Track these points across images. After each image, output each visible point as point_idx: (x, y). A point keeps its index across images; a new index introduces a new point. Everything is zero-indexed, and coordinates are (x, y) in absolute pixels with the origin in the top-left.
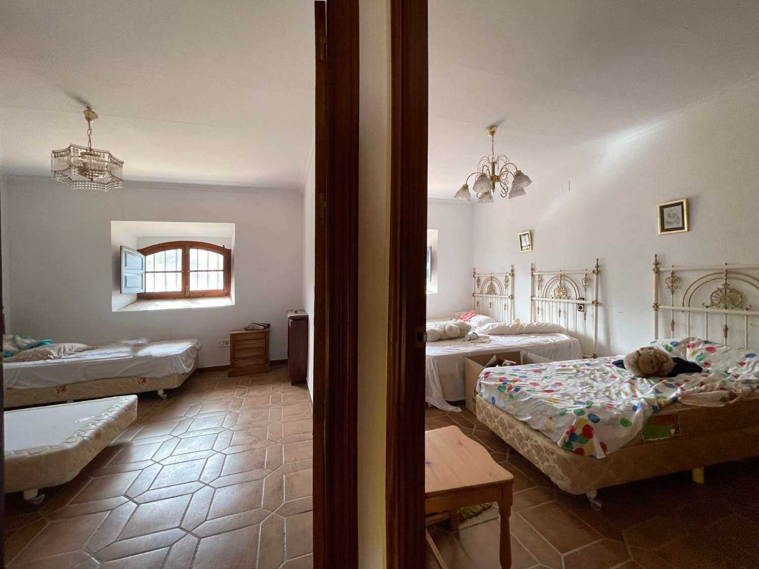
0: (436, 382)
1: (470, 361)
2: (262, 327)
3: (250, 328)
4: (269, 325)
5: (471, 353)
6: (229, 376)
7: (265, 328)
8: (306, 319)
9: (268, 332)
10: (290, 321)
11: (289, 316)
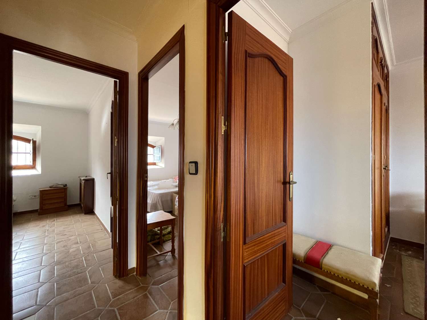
0: (160, 204)
1: (174, 194)
2: (63, 186)
3: (53, 187)
4: (66, 185)
5: (175, 191)
6: (39, 215)
7: (64, 186)
8: (93, 180)
9: (66, 189)
10: (83, 181)
11: (82, 179)
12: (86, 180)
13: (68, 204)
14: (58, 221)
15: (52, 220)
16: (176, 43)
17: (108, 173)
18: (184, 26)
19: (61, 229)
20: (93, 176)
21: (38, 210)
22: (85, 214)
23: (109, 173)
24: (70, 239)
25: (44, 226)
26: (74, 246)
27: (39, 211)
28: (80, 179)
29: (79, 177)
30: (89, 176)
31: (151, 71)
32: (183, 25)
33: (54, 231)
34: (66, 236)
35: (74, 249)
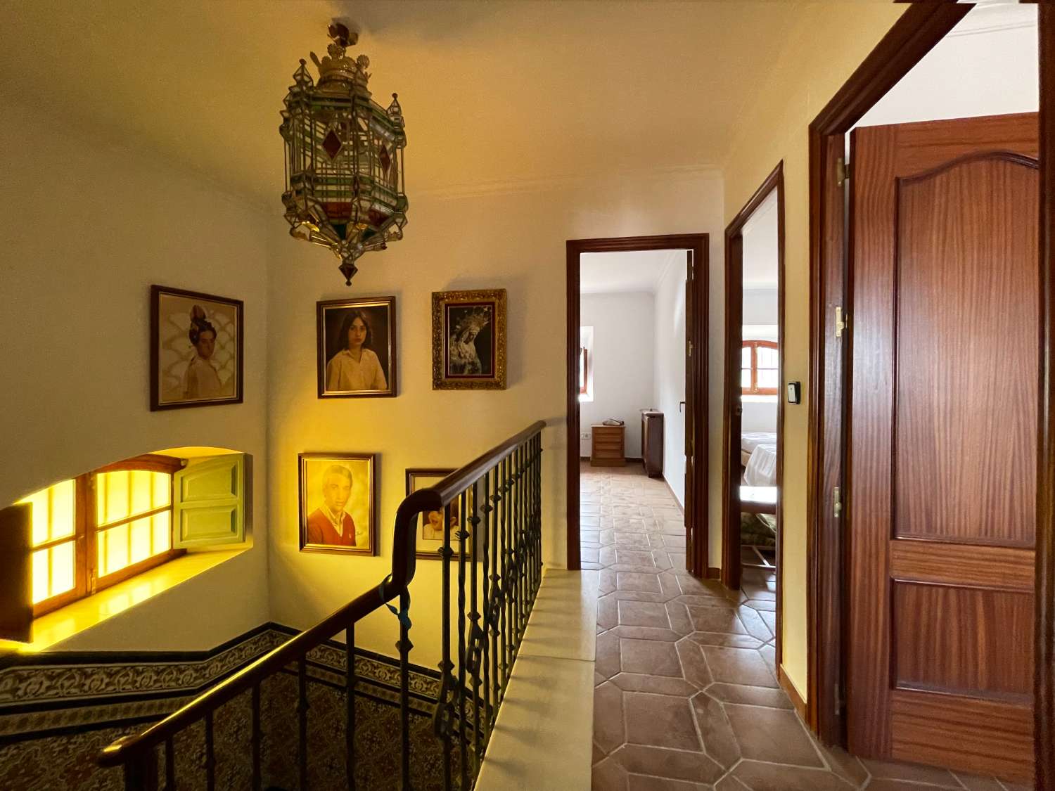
2: (619, 424)
3: (608, 423)
4: (623, 422)
6: (592, 465)
7: (621, 425)
8: (661, 417)
9: (624, 428)
10: (647, 418)
11: (645, 413)
12: (652, 417)
13: (626, 456)
14: (614, 478)
15: (607, 476)
16: (773, 187)
17: (681, 403)
18: (782, 162)
19: (619, 490)
20: (661, 411)
21: (589, 458)
22: (650, 477)
23: (683, 403)
24: (630, 507)
25: (598, 482)
26: (636, 517)
27: (591, 459)
28: (643, 415)
29: (641, 410)
30: (656, 410)
31: (747, 224)
32: (780, 159)
33: (610, 490)
34: (626, 502)
35: (635, 521)
